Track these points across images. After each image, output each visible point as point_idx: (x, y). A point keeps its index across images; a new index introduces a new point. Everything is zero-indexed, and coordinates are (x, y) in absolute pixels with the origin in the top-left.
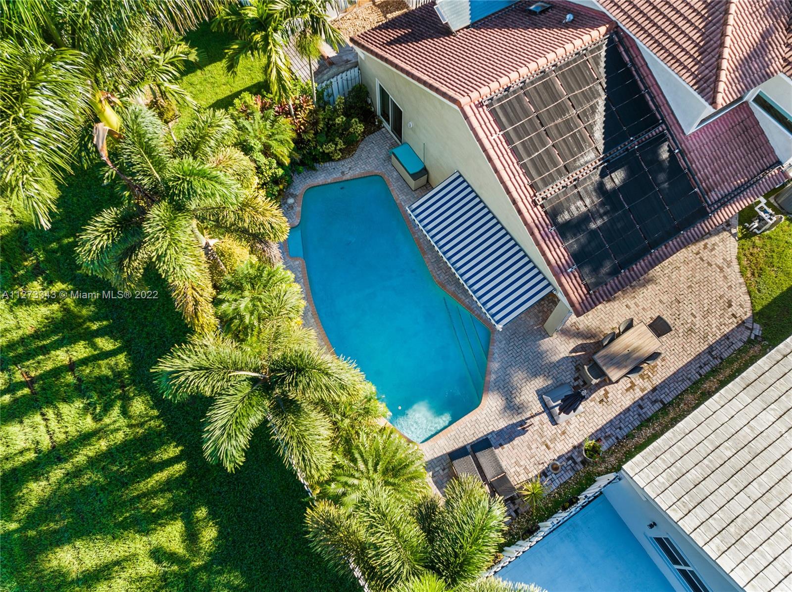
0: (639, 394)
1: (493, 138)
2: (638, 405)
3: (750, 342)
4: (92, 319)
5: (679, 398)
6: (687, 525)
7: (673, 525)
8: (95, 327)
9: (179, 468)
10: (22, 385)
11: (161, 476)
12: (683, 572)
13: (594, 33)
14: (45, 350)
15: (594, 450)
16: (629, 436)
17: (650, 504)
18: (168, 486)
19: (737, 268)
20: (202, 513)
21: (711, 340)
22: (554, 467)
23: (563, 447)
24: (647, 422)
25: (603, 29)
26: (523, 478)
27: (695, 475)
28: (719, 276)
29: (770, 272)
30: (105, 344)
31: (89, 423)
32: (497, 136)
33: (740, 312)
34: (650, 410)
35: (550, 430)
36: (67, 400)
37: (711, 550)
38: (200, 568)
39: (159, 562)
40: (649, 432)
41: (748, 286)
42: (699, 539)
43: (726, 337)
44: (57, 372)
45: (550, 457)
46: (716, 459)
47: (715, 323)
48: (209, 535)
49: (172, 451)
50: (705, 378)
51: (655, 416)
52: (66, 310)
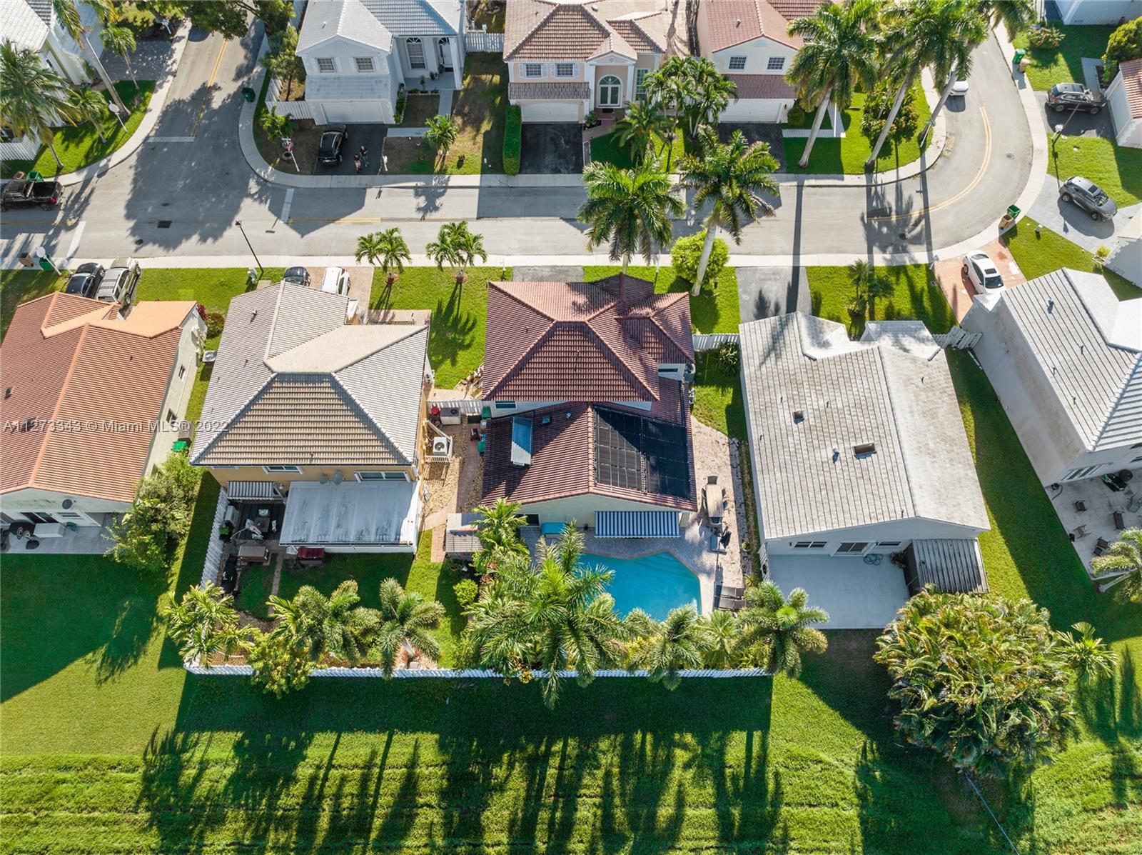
0: (733, 510)
1: (611, 490)
2: (738, 514)
3: (739, 448)
4: (538, 748)
5: (745, 495)
6: (799, 532)
7: (796, 537)
8: (543, 748)
9: (649, 737)
10: (556, 801)
11: (648, 747)
12: (812, 546)
13: (590, 414)
14: (543, 779)
15: (748, 546)
16: (749, 527)
17: (784, 539)
18: (655, 747)
19: (703, 425)
20: (677, 736)
21: (729, 463)
22: (744, 567)
23: (737, 557)
24: (747, 516)
25: (590, 409)
26: (741, 582)
27: (783, 515)
28: (702, 435)
29: (714, 413)
30: (557, 747)
31: (600, 773)
32: (611, 488)
33: (722, 441)
34: (743, 510)
35: (727, 557)
36: (580, 779)
37: (811, 531)
38: (703, 750)
39: (690, 767)
40: (751, 518)
41: (714, 427)
42: (805, 532)
43: (731, 455)
44: (560, 778)
45: (738, 565)
46: (782, 505)
47: (722, 455)
48: (689, 738)
49: (638, 736)
50: (742, 479)
51: (746, 510)
52: (523, 760)
